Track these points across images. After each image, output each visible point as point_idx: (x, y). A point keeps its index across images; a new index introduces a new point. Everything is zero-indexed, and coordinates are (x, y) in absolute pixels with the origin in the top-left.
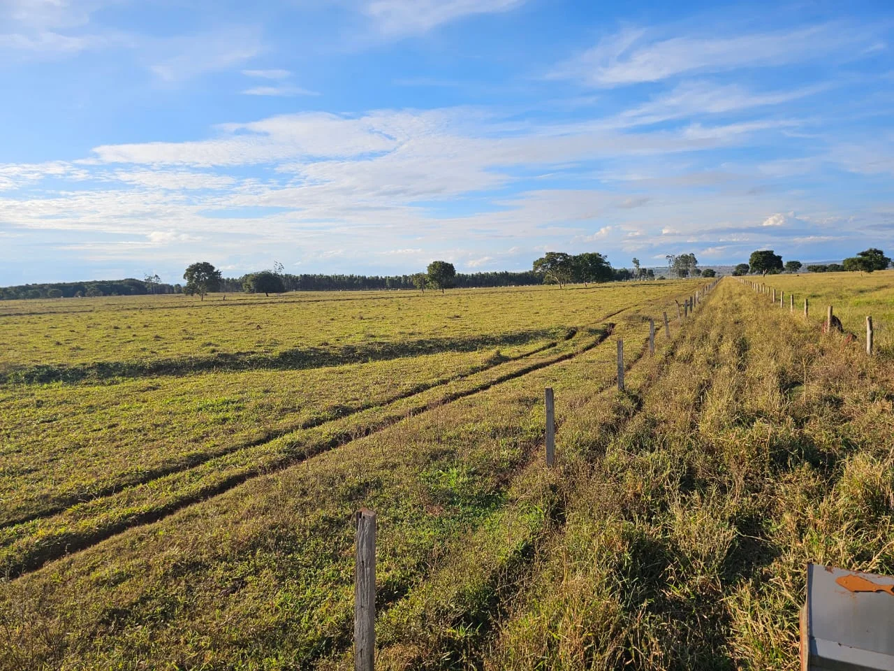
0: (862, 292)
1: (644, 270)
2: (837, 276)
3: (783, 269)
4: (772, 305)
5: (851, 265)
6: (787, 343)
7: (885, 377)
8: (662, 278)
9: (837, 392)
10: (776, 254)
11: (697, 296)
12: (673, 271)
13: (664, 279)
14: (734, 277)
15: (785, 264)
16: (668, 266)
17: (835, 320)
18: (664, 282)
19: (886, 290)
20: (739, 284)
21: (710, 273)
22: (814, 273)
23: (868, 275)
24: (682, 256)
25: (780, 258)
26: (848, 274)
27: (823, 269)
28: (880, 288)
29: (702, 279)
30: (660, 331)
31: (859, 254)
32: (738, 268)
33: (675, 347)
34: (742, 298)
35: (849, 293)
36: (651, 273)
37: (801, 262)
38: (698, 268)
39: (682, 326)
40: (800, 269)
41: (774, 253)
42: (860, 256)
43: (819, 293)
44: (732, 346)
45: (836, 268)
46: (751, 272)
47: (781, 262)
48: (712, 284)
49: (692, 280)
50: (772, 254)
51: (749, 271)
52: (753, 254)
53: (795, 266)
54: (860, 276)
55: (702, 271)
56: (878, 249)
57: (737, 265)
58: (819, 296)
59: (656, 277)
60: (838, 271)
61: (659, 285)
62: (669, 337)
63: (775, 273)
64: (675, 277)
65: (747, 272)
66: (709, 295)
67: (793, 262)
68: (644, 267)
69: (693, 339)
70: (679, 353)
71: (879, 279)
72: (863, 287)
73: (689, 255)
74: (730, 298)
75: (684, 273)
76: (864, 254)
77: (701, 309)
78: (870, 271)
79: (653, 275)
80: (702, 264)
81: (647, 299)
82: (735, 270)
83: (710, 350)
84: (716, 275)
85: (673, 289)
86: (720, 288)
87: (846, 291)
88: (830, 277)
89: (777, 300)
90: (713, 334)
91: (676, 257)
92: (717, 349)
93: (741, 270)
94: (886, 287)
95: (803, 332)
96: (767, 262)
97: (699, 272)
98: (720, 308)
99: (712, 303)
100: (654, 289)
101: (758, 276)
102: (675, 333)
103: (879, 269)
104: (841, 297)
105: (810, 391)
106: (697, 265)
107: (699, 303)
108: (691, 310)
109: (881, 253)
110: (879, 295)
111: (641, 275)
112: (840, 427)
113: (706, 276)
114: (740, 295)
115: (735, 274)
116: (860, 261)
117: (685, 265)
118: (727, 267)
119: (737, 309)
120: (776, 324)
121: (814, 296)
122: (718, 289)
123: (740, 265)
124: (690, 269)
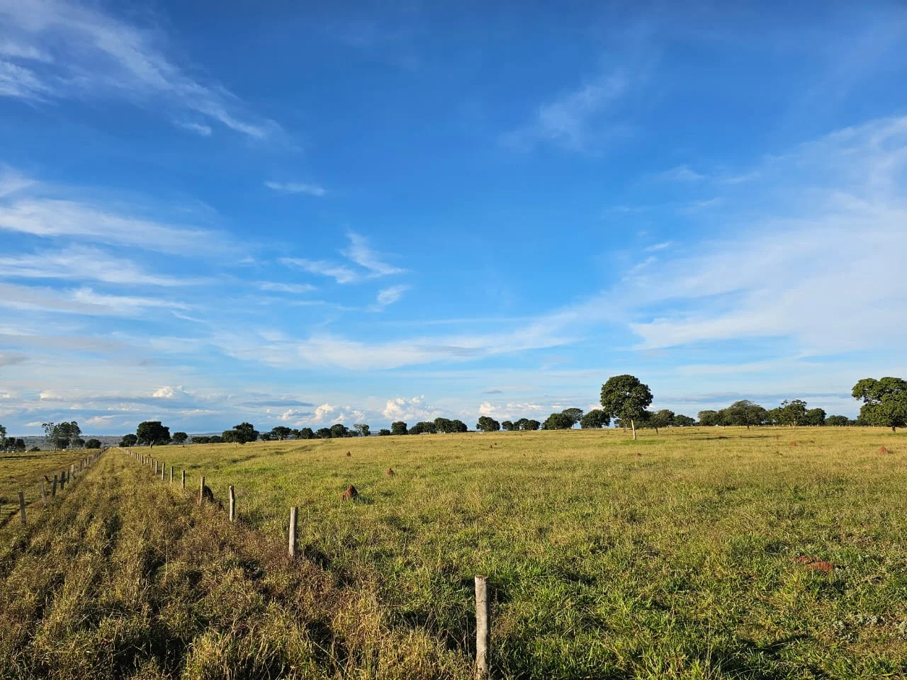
0: (235, 461)
1: (12, 439)
2: (217, 446)
3: (171, 441)
4: (154, 477)
5: (229, 437)
6: (161, 517)
7: (242, 544)
8: (36, 449)
9: (199, 565)
10: (163, 425)
11: (72, 471)
12: (50, 441)
13: (39, 450)
14: (121, 448)
15: (172, 435)
16: (44, 435)
17: (207, 491)
18: (37, 453)
19: (253, 460)
20: (125, 455)
21: (95, 444)
22: (198, 444)
23: (242, 446)
24: (63, 424)
25: (167, 429)
26: (226, 445)
27: (205, 440)
28: (248, 458)
29: (85, 450)
30: (16, 516)
31: (234, 427)
32: (125, 438)
33: (29, 537)
34: (125, 470)
35: (225, 463)
36: (20, 444)
37: (187, 433)
38: (81, 438)
39: (46, 507)
40: (187, 440)
41: (162, 425)
42: (236, 429)
43: (199, 464)
44: (102, 526)
45: (216, 440)
46: (139, 443)
47: (169, 433)
48: (93, 456)
49: (71, 451)
50: (160, 425)
51: (137, 441)
52: (140, 425)
53: (181, 437)
54: (235, 447)
55: (86, 441)
56: (250, 423)
57: (124, 435)
58: (199, 467)
59: (28, 449)
60: (219, 442)
61: (30, 457)
62: (24, 522)
63: (162, 444)
64: (53, 447)
65: (134, 443)
66: (89, 468)
67: (180, 433)
68: (11, 436)
69: (55, 523)
70: (33, 542)
71: (248, 450)
72: (237, 457)
73: (70, 423)
74: (112, 471)
75: (63, 444)
76: (238, 427)
77: (75, 486)
78: (243, 442)
79: (25, 446)
80: (86, 434)
81: (9, 475)
82: (122, 441)
83: (74, 533)
84: (102, 446)
85: (48, 463)
86: (104, 460)
87: (222, 461)
88: (211, 448)
89: (159, 472)
90: (82, 515)
91: (55, 425)
92: (83, 533)
93: (129, 441)
94: (254, 456)
95: (179, 504)
96: (154, 433)
97: (81, 442)
98: (98, 483)
99: (89, 478)
100: (22, 463)
101: (146, 447)
102: (34, 517)
103: (250, 441)
104: (217, 467)
105: (173, 568)
106: (80, 435)
107: (75, 478)
108: (62, 487)
109: (251, 426)
110: (247, 464)
111: (7, 446)
112: (195, 605)
113: (90, 447)
114: (123, 467)
115: (122, 445)
116: (235, 433)
117: (66, 435)
118: (114, 437)
119: (117, 482)
120: (153, 497)
121: (194, 467)
122: (100, 462)
123: (127, 436)
124: (72, 439)
